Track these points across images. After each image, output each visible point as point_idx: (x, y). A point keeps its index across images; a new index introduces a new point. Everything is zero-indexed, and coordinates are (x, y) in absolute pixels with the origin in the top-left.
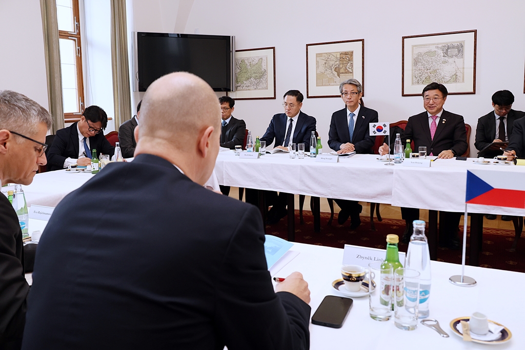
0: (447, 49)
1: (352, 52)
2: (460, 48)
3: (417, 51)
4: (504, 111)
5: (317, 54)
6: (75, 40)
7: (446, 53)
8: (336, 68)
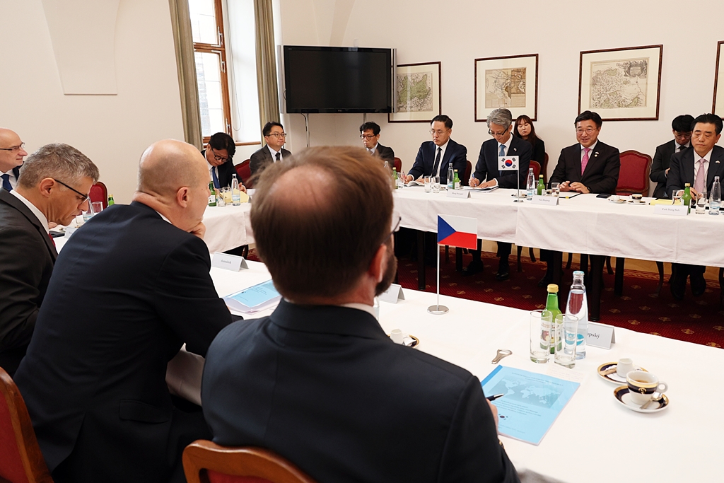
0: (629, 67)
1: (525, 69)
2: (643, 66)
3: (596, 68)
4: (683, 138)
5: (486, 71)
6: (219, 54)
7: (628, 72)
8: (507, 88)
